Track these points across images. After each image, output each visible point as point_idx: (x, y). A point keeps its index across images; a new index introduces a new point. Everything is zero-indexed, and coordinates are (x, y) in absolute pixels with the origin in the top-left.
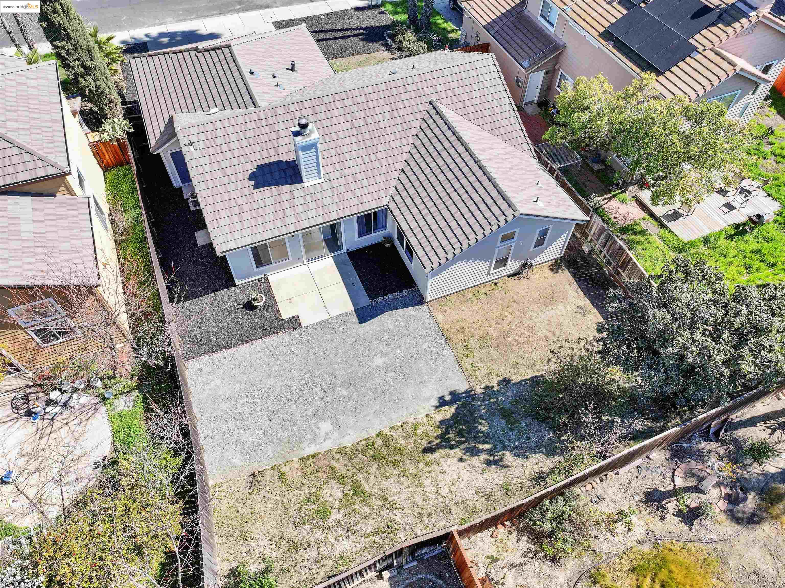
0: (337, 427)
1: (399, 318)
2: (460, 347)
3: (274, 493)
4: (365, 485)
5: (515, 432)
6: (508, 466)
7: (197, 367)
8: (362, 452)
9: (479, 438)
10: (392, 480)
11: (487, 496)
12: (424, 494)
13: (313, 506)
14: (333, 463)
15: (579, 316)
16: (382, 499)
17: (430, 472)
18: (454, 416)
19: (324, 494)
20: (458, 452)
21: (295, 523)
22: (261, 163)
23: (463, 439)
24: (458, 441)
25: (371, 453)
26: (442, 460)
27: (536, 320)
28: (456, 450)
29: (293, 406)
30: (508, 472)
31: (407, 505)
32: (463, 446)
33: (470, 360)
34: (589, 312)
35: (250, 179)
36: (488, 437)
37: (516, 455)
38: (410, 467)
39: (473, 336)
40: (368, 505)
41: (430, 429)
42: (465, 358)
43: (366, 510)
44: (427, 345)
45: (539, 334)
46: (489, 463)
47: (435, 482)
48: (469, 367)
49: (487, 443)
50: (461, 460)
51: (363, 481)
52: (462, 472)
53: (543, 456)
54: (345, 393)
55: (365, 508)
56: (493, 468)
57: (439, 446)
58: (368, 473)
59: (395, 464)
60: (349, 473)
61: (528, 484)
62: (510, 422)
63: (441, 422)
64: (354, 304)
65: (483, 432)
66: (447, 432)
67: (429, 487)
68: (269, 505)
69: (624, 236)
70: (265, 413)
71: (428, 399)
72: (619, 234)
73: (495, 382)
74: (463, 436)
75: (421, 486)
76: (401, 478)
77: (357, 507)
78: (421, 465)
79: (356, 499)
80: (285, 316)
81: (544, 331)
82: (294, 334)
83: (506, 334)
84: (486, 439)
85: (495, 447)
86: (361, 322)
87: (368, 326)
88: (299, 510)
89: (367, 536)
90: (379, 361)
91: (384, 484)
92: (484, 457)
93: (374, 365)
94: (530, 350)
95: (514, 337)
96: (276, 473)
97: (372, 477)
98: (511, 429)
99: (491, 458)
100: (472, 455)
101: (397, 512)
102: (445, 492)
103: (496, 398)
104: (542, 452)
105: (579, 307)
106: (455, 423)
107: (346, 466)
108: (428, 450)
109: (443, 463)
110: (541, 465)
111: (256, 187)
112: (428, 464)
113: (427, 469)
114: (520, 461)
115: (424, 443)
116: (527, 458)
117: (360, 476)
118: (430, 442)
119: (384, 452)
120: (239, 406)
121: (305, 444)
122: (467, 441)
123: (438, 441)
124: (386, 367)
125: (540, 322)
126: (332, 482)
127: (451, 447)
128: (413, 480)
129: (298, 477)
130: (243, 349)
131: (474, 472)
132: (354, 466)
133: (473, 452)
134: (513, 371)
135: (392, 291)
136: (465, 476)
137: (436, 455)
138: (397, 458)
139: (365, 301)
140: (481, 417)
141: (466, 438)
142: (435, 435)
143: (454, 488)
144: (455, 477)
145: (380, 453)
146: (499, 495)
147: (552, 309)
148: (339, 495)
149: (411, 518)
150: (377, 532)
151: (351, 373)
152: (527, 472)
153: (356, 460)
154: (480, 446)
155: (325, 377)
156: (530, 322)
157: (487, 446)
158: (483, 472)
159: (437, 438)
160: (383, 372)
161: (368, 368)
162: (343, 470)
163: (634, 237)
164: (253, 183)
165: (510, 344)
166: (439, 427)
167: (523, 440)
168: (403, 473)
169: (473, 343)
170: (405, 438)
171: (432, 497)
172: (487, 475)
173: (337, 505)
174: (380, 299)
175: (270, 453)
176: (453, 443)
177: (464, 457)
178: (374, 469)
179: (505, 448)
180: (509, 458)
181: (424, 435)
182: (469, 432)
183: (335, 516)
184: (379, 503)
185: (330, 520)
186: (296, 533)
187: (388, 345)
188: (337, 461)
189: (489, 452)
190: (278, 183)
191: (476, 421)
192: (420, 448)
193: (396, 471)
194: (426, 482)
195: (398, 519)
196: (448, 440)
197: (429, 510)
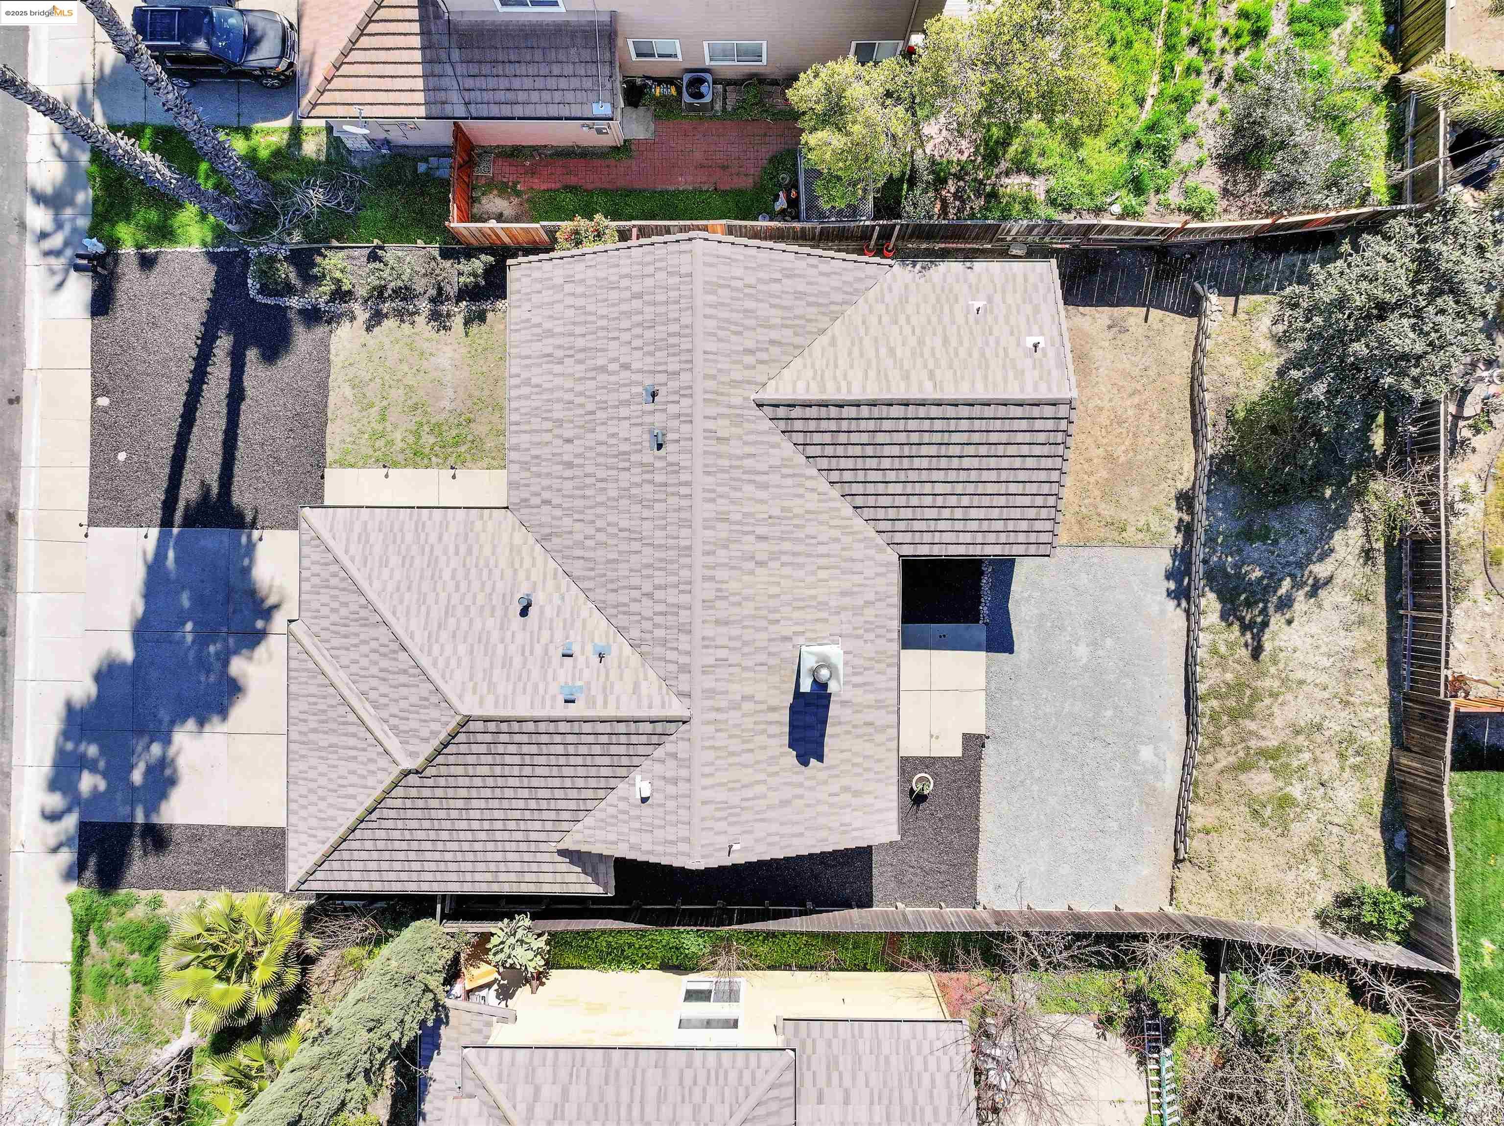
0: (1151, 740)
1: (1026, 595)
2: (1103, 532)
3: (1225, 844)
4: (1269, 744)
5: (1283, 541)
6: (1331, 577)
7: (990, 889)
8: (1219, 728)
9: (1268, 585)
10: (1275, 709)
11: (1361, 622)
12: (1316, 685)
13: (1269, 809)
14: (1218, 766)
15: (1125, 337)
16: (1298, 733)
17: (1286, 665)
18: (1221, 598)
19: (1255, 792)
20: (1276, 621)
21: (1282, 835)
22: (786, 740)
23: (1261, 605)
24: (1261, 613)
25: (1225, 718)
26: (1276, 643)
27: (1107, 405)
28: (1273, 621)
29: (1101, 784)
30: (1338, 581)
31: (1322, 710)
32: (1271, 609)
33: (1131, 530)
34: (1124, 320)
35: (805, 763)
36: (1272, 575)
37: (1321, 559)
38: (1267, 683)
39: (1096, 507)
40: (1299, 751)
41: (1225, 636)
42: (1124, 534)
43: (1306, 756)
44: (1084, 576)
45: (1130, 412)
46: (1313, 593)
47: (1304, 665)
48: (1140, 536)
49: (1281, 580)
50: (1289, 622)
51: (1263, 744)
52: (1306, 628)
53: (1340, 531)
54: (1109, 713)
55: (1301, 756)
56: (1322, 593)
57: (1258, 639)
58: (1250, 732)
59: (1256, 697)
60: (1241, 754)
61: (1367, 570)
62: (1264, 538)
63: (1224, 617)
64: (977, 648)
65: (1262, 578)
66: (1241, 619)
67: (1310, 675)
68: (1239, 855)
69: (1004, 165)
70: (1098, 822)
71: (1162, 612)
72: (996, 171)
73: (1175, 513)
74: (1256, 603)
75: (1301, 682)
76: (1280, 701)
77: (1295, 764)
78: (1273, 670)
79: (1283, 760)
80: (958, 752)
81: (1128, 403)
82: (990, 747)
83: (1110, 458)
84: (1273, 579)
85: (1293, 576)
86: (1011, 651)
87: (1019, 644)
88: (1264, 825)
89: (1342, 769)
90: (1082, 651)
91: (1278, 722)
92: (1300, 595)
93: (1084, 661)
94: (1148, 440)
95: (1119, 451)
96: (1201, 835)
97: (1263, 733)
98: (1275, 542)
99: (1307, 589)
100: (1290, 607)
101: (1326, 724)
102: (1325, 662)
103: (1219, 533)
104: (1332, 531)
105: (1110, 327)
106: (1232, 602)
107: (1229, 753)
108: (1256, 653)
109: (1282, 644)
110: (1351, 542)
111: (820, 758)
112: (1275, 662)
113: (1281, 666)
114: (1330, 560)
115: (1244, 653)
116: (1332, 551)
117: (1253, 743)
118: (1246, 645)
119: (1232, 703)
120: (1071, 850)
121: (1159, 784)
122: (1266, 602)
123: (1249, 636)
124: (1094, 644)
125: (1110, 400)
126: (1243, 777)
127: (1265, 624)
128: (1289, 688)
129: (1216, 811)
130: (987, 822)
131: (1314, 617)
132: (1234, 744)
133: (1285, 604)
134: (1170, 482)
135: (978, 588)
136: (1314, 629)
137: (1268, 646)
138: (1248, 692)
139: (979, 632)
140: (1237, 566)
141: (1260, 600)
142: (1238, 634)
143: (1324, 649)
144: (1309, 640)
145: (1231, 709)
146: (1367, 609)
147: (1097, 369)
148: (1268, 776)
149: (1343, 714)
150: (1341, 756)
151: (1085, 694)
152: (1353, 563)
153: (1227, 740)
154: (1282, 591)
155: (1076, 729)
156: (1105, 413)
157: (1287, 583)
158: (1320, 606)
159: (1243, 634)
160: (1100, 653)
161: (1085, 668)
162: (1232, 759)
163: (1012, 150)
164: (813, 762)
165: (1129, 462)
166: (1230, 625)
167: (1301, 538)
168: (1274, 695)
169: (1107, 511)
170: (1224, 671)
171: (1323, 679)
172: (1326, 604)
173: (1281, 784)
174: (984, 609)
175: (1152, 830)
176: (1259, 620)
177: (1287, 616)
178: (1250, 725)
179: (1301, 565)
180: (1321, 570)
181: (1231, 646)
182: (1253, 593)
183: (1296, 791)
184: (1301, 738)
185: (1300, 798)
186: (1295, 839)
187: (1062, 628)
188: (1216, 760)
189: (1297, 585)
190: (823, 722)
191: (1240, 577)
192: (1248, 660)
193: (1268, 701)
194: (1299, 675)
195: (1338, 728)
196: (1253, 623)
197: (1342, 690)
